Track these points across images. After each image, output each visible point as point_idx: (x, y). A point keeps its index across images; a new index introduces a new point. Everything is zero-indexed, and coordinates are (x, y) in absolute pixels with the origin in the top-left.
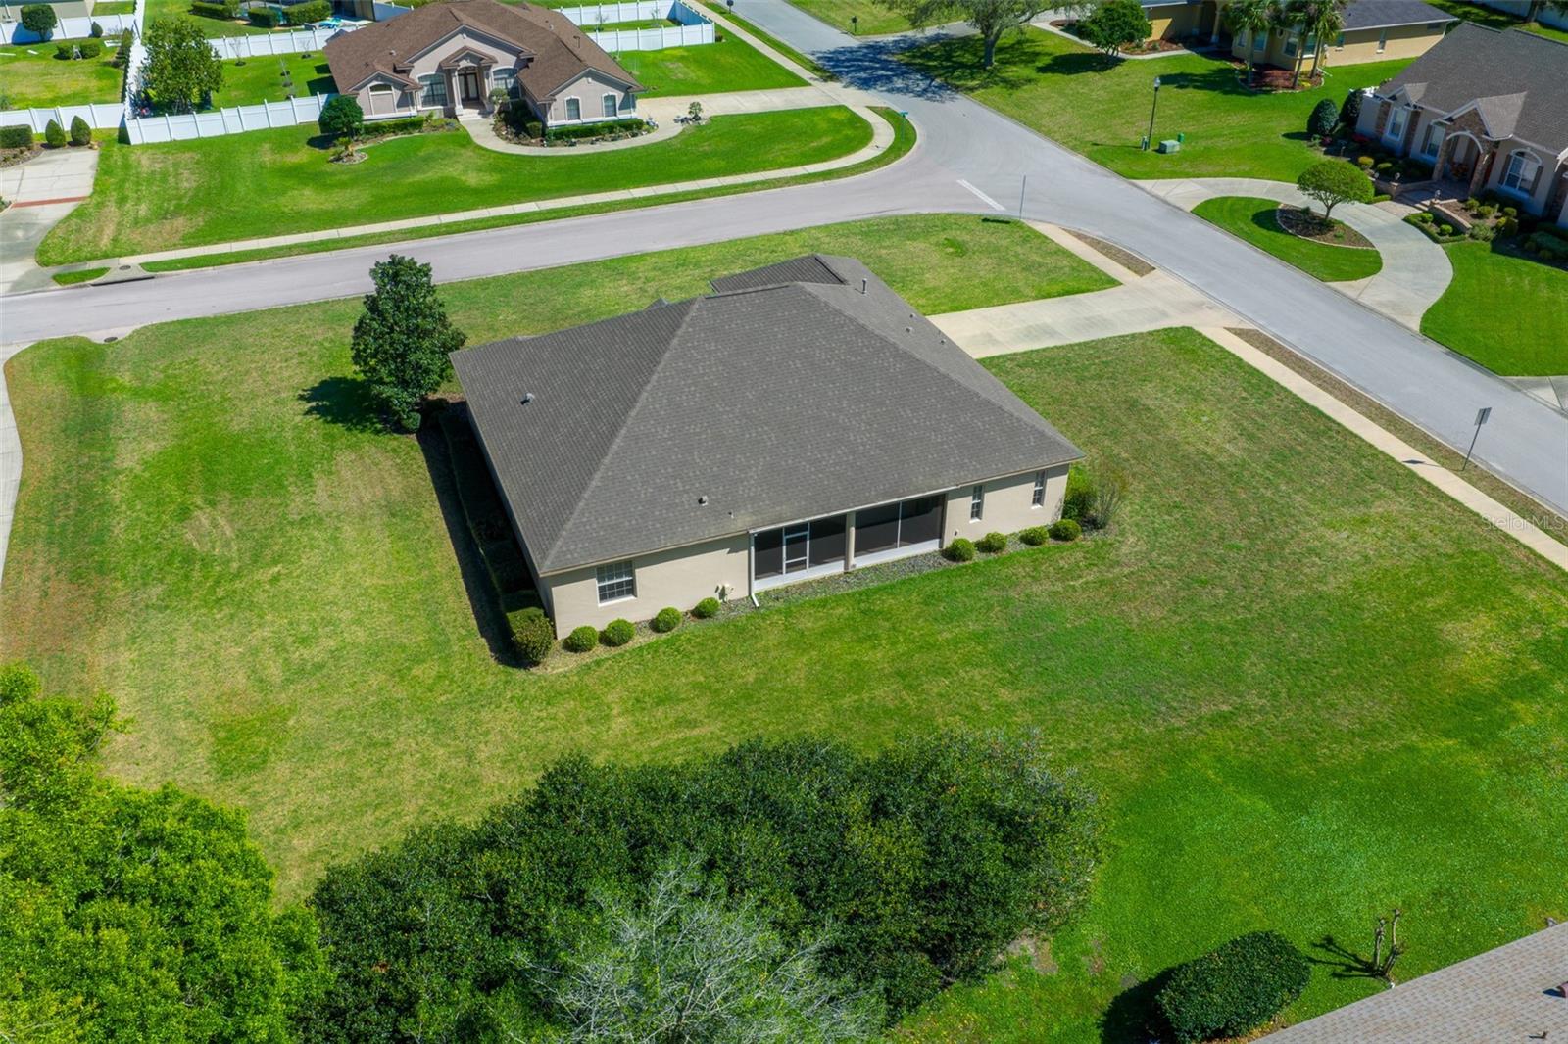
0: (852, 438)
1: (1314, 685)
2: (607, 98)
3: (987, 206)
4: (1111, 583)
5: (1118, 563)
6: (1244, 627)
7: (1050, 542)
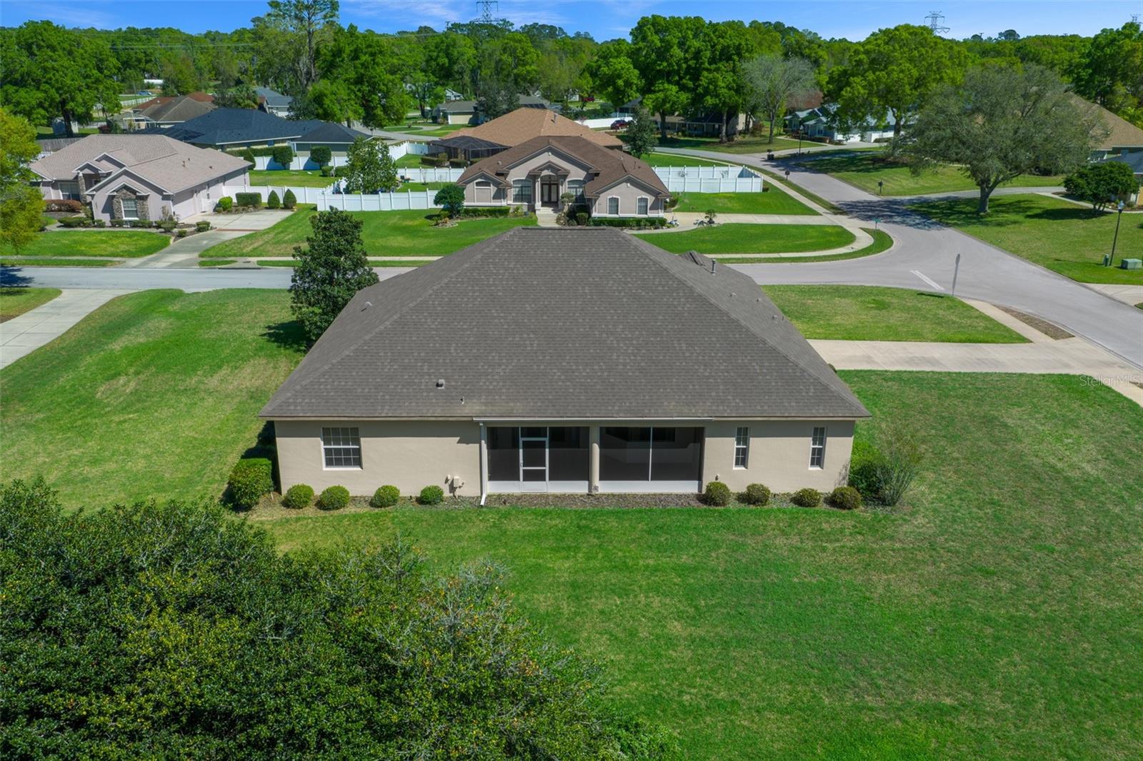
0: (614, 357)
1: (1091, 705)
2: (641, 200)
3: (930, 286)
4: (872, 552)
5: (892, 538)
6: (1019, 624)
7: (823, 507)
